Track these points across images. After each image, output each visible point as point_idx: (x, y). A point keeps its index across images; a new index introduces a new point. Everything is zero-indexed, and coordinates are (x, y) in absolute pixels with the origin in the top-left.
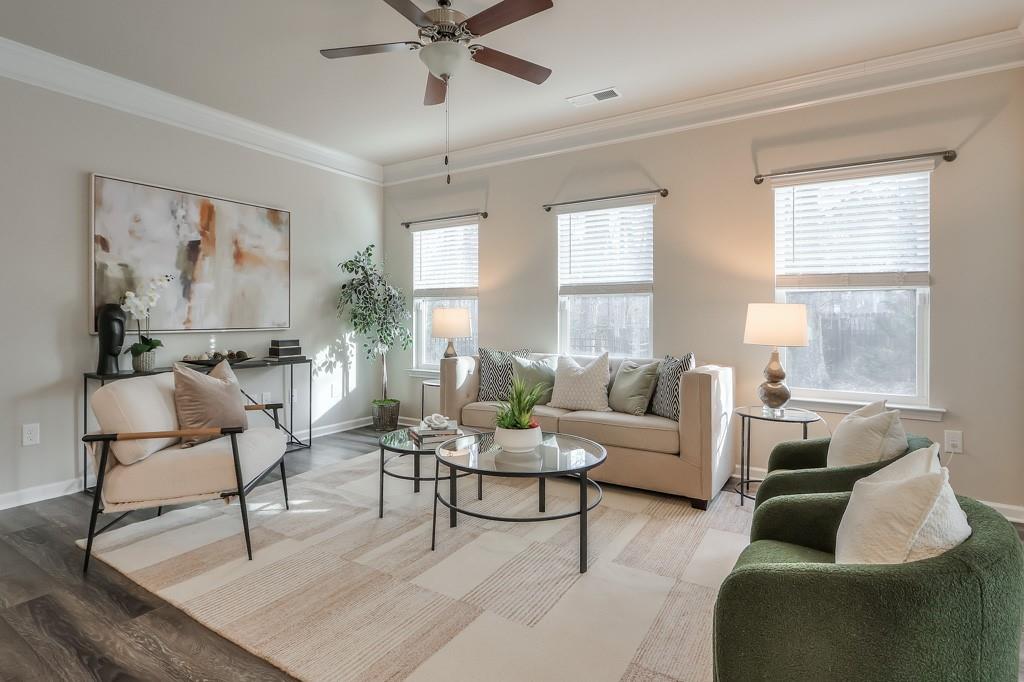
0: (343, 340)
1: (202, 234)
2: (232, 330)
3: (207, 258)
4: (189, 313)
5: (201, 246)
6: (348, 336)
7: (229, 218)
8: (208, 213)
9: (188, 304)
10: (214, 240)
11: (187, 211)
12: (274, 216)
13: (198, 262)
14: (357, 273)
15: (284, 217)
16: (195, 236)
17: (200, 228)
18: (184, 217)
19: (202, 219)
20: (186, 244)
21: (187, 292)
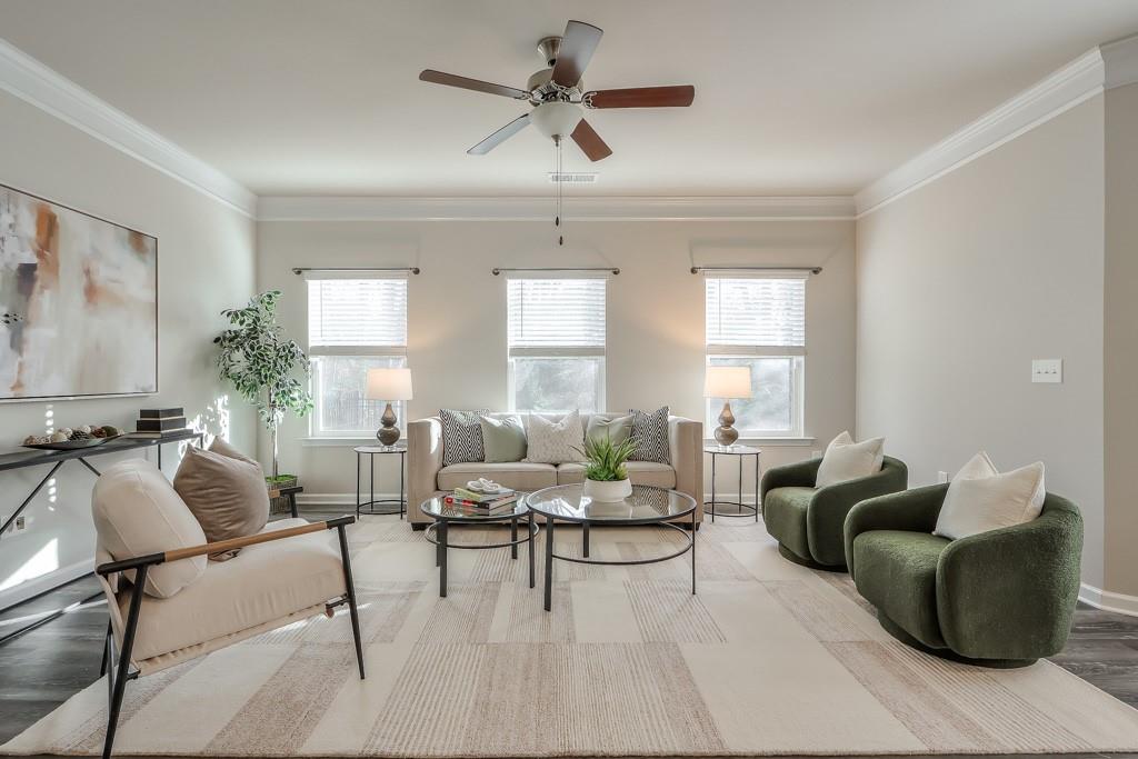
0: (215, 407)
1: (40, 255)
2: (81, 397)
3: (47, 293)
4: (19, 373)
5: (37, 273)
6: (220, 401)
7: (77, 235)
8: (48, 226)
9: (19, 359)
10: (57, 265)
11: (15, 217)
12: (137, 239)
13: (33, 297)
14: (242, 323)
15: (149, 244)
16: (29, 257)
17: (36, 246)
18: (11, 226)
19: (38, 233)
20: (15, 267)
21: (17, 343)
